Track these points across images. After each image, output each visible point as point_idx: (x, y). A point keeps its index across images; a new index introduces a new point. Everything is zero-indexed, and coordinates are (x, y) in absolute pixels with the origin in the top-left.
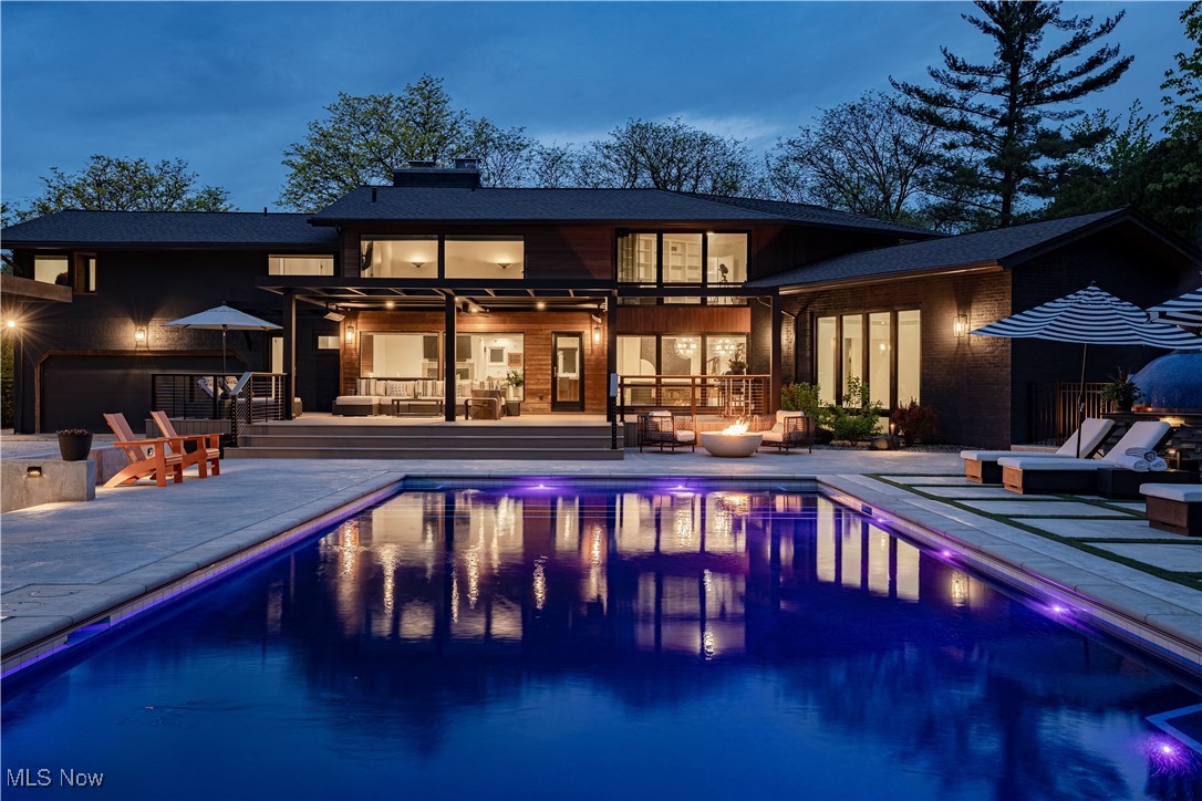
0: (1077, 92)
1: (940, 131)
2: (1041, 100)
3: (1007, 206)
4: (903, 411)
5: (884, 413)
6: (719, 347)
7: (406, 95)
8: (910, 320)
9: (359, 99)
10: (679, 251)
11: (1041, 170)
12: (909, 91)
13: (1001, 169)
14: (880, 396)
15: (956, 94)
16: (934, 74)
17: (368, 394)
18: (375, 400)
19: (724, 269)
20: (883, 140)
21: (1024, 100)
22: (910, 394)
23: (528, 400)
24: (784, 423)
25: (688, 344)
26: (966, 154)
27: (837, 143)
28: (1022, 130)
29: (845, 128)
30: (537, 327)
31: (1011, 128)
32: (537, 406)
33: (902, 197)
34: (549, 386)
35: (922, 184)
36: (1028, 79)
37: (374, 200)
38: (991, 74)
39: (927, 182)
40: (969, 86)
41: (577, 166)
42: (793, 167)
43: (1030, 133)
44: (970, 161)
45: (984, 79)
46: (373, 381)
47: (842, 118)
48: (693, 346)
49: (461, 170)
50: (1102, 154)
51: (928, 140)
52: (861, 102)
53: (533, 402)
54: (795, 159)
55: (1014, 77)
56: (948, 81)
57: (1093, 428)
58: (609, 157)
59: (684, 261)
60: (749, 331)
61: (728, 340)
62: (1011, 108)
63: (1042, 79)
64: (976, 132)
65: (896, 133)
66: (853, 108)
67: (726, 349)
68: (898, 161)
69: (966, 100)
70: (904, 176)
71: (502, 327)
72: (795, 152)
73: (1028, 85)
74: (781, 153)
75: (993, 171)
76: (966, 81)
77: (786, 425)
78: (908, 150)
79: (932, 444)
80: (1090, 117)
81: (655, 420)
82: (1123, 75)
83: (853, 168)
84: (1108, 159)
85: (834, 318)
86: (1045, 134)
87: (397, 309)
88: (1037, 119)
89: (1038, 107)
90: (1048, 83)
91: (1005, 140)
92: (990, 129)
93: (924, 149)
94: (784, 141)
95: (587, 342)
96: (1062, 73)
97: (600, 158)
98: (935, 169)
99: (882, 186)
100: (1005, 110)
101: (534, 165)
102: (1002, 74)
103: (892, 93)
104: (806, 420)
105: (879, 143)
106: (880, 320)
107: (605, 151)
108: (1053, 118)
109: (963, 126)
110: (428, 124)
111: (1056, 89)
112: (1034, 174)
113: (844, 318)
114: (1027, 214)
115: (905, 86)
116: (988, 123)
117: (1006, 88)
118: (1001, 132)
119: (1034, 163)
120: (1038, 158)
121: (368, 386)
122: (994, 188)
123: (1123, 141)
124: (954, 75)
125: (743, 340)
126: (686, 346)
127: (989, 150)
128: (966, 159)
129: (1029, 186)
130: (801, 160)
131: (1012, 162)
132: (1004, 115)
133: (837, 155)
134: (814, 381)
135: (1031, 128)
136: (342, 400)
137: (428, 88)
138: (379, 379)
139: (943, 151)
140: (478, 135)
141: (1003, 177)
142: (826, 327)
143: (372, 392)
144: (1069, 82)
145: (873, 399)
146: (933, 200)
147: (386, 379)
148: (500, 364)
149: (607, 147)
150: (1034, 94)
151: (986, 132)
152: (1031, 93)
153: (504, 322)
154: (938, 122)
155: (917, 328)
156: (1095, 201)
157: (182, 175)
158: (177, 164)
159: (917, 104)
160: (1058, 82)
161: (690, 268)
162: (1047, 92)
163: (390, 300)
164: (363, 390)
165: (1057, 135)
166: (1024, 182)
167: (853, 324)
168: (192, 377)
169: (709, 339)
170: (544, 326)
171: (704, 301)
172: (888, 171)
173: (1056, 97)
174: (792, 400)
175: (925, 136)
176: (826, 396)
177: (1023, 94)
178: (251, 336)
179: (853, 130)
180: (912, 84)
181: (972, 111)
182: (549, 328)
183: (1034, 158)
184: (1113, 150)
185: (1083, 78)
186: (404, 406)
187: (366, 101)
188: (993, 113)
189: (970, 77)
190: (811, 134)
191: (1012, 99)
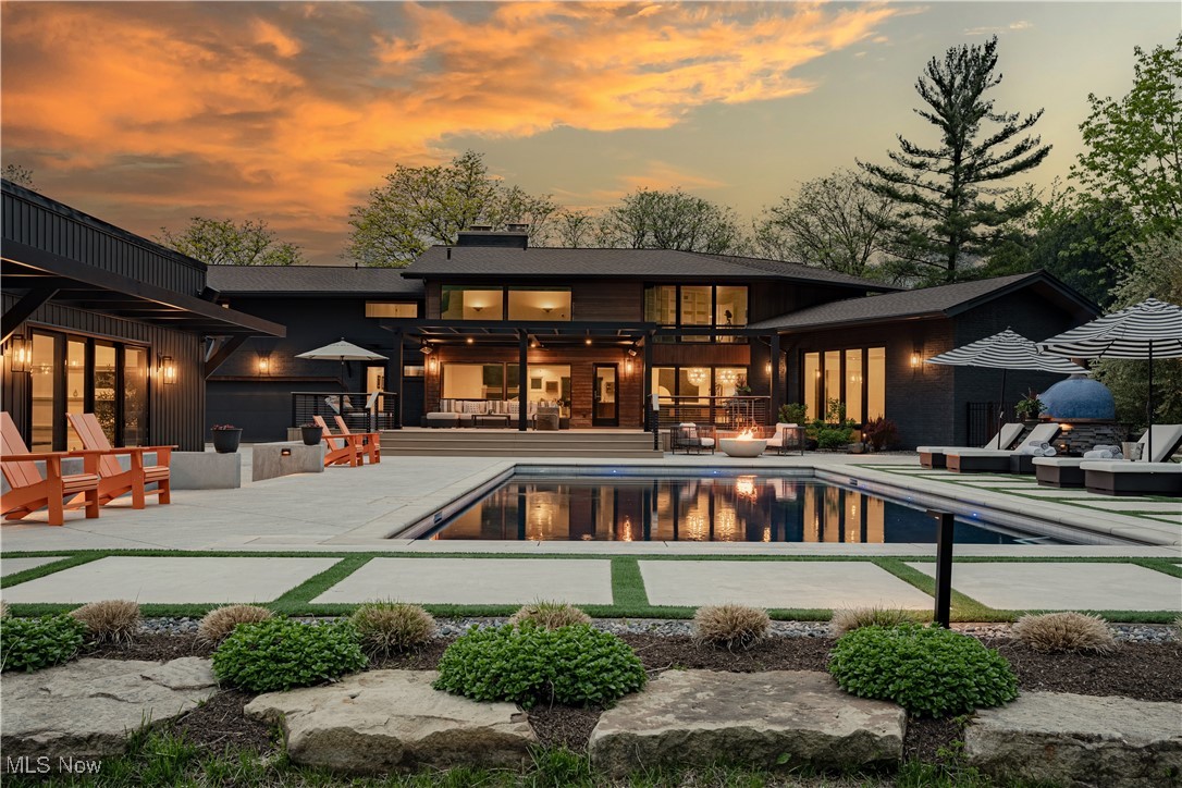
0: (1007, 172)
1: (896, 203)
2: (978, 179)
3: (952, 265)
4: (872, 424)
5: (857, 427)
6: (723, 377)
7: (452, 167)
8: (877, 356)
9: (412, 170)
10: (689, 300)
11: (979, 235)
12: (872, 170)
13: (947, 233)
14: (854, 413)
15: (910, 173)
16: (892, 156)
17: (449, 411)
18: (456, 416)
19: (728, 314)
20: (850, 208)
21: (965, 178)
22: (877, 411)
23: (574, 417)
24: (783, 432)
25: (699, 374)
26: (918, 221)
27: (812, 209)
28: (964, 202)
29: (819, 198)
30: (581, 359)
31: (955, 201)
32: (581, 422)
33: (867, 254)
34: (591, 406)
35: (882, 245)
36: (968, 161)
37: (449, 257)
38: (938, 156)
39: (887, 243)
40: (920, 166)
41: (596, 226)
42: (775, 229)
43: (970, 205)
44: (922, 226)
45: (933, 160)
46: (453, 401)
47: (816, 190)
48: (703, 376)
49: (513, 233)
50: (1031, 221)
51: (888, 208)
52: (832, 177)
53: (578, 419)
54: (777, 222)
55: (957, 159)
56: (904, 162)
57: (1009, 431)
58: (621, 220)
59: (693, 308)
60: (749, 363)
61: (730, 371)
62: (955, 185)
63: (979, 162)
64: (926, 204)
65: (861, 201)
66: (825, 182)
67: (729, 378)
68: (862, 225)
69: (918, 177)
70: (868, 239)
71: (553, 359)
72: (776, 217)
73: (968, 166)
74: (767, 218)
75: (940, 235)
76: (918, 162)
77: (785, 434)
78: (869, 217)
79: (895, 450)
80: (1021, 190)
81: (685, 429)
82: (1044, 160)
83: (825, 229)
84: (1035, 225)
85: (818, 354)
86: (982, 207)
87: (475, 344)
88: (974, 195)
89: (977, 184)
90: (984, 165)
91: (949, 211)
92: (937, 201)
93: (884, 214)
94: (768, 208)
95: (621, 371)
96: (996, 157)
97: (615, 221)
98: (893, 233)
99: (849, 245)
100: (950, 186)
101: (559, 227)
102: (947, 156)
103: (858, 170)
104: (799, 431)
105: (848, 210)
106: (854, 356)
107: (619, 214)
108: (987, 192)
109: (915, 199)
110: (469, 190)
111: (992, 170)
112: (974, 239)
113: (826, 353)
114: (969, 271)
115: (868, 166)
116: (936, 197)
117: (951, 168)
118: (947, 203)
119: (974, 230)
120: (977, 225)
121: (449, 405)
122: (940, 250)
123: (1048, 209)
124: (908, 157)
125: (744, 371)
126: (698, 376)
127: (937, 218)
128: (919, 225)
129: (971, 248)
130: (783, 223)
131: (956, 230)
132: (949, 190)
133: (812, 220)
134: (801, 401)
135: (970, 200)
136: (431, 415)
137: (471, 161)
138: (458, 400)
139: (898, 219)
140: (512, 200)
141: (949, 240)
142: (811, 360)
143: (453, 409)
144: (1001, 164)
145: (849, 416)
146: (891, 257)
147: (463, 400)
148: (538, 390)
149: (620, 211)
150: (972, 173)
151: (935, 204)
152: (971, 173)
153: (555, 355)
154: (894, 195)
155: (882, 362)
156: (1021, 262)
157: (262, 232)
158: (259, 224)
159: (877, 180)
160: (993, 164)
161: (699, 313)
162: (983, 172)
163: (469, 337)
164: (445, 408)
165: (991, 207)
166: (966, 244)
167: (833, 359)
168: (316, 396)
169: (717, 370)
170: (587, 359)
171: (713, 339)
172: (854, 233)
173: (991, 176)
174: (785, 417)
175: (885, 205)
176: (811, 414)
177: (965, 174)
178: (352, 366)
179: (826, 200)
180: (874, 164)
181: (924, 187)
182: (590, 361)
183: (974, 226)
184: (1039, 217)
185: (1012, 161)
186: (479, 421)
187: (418, 172)
188: (940, 188)
189: (921, 159)
190: (791, 202)
191: (956, 177)
